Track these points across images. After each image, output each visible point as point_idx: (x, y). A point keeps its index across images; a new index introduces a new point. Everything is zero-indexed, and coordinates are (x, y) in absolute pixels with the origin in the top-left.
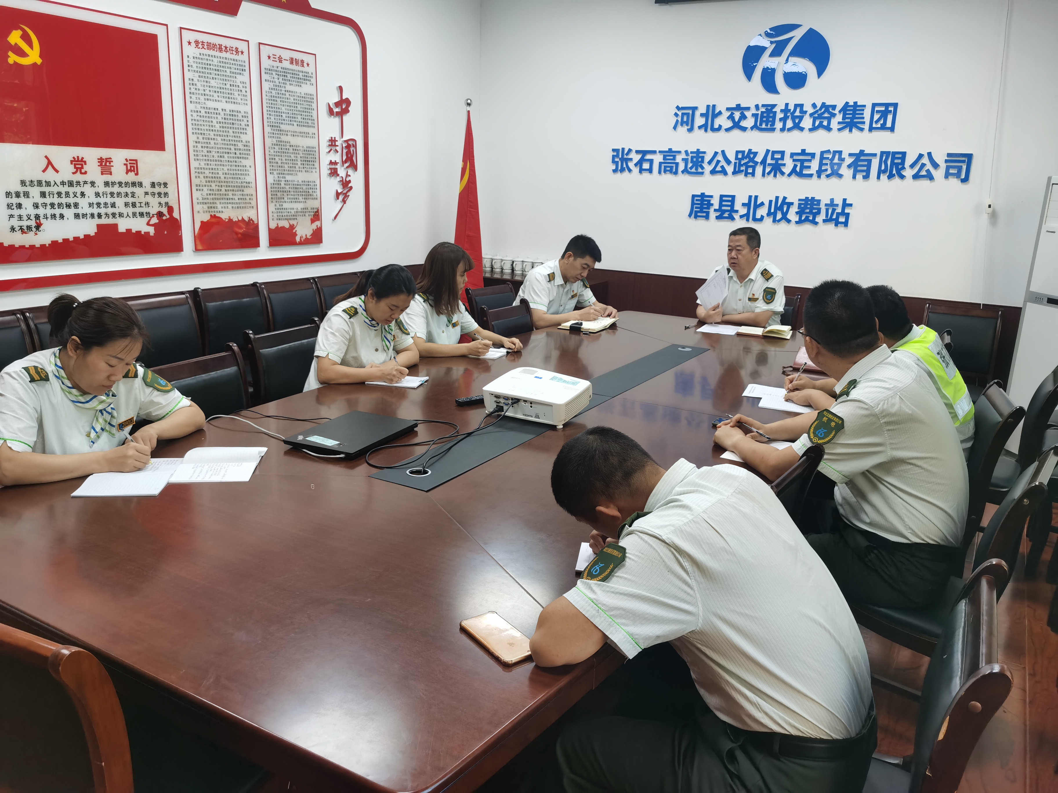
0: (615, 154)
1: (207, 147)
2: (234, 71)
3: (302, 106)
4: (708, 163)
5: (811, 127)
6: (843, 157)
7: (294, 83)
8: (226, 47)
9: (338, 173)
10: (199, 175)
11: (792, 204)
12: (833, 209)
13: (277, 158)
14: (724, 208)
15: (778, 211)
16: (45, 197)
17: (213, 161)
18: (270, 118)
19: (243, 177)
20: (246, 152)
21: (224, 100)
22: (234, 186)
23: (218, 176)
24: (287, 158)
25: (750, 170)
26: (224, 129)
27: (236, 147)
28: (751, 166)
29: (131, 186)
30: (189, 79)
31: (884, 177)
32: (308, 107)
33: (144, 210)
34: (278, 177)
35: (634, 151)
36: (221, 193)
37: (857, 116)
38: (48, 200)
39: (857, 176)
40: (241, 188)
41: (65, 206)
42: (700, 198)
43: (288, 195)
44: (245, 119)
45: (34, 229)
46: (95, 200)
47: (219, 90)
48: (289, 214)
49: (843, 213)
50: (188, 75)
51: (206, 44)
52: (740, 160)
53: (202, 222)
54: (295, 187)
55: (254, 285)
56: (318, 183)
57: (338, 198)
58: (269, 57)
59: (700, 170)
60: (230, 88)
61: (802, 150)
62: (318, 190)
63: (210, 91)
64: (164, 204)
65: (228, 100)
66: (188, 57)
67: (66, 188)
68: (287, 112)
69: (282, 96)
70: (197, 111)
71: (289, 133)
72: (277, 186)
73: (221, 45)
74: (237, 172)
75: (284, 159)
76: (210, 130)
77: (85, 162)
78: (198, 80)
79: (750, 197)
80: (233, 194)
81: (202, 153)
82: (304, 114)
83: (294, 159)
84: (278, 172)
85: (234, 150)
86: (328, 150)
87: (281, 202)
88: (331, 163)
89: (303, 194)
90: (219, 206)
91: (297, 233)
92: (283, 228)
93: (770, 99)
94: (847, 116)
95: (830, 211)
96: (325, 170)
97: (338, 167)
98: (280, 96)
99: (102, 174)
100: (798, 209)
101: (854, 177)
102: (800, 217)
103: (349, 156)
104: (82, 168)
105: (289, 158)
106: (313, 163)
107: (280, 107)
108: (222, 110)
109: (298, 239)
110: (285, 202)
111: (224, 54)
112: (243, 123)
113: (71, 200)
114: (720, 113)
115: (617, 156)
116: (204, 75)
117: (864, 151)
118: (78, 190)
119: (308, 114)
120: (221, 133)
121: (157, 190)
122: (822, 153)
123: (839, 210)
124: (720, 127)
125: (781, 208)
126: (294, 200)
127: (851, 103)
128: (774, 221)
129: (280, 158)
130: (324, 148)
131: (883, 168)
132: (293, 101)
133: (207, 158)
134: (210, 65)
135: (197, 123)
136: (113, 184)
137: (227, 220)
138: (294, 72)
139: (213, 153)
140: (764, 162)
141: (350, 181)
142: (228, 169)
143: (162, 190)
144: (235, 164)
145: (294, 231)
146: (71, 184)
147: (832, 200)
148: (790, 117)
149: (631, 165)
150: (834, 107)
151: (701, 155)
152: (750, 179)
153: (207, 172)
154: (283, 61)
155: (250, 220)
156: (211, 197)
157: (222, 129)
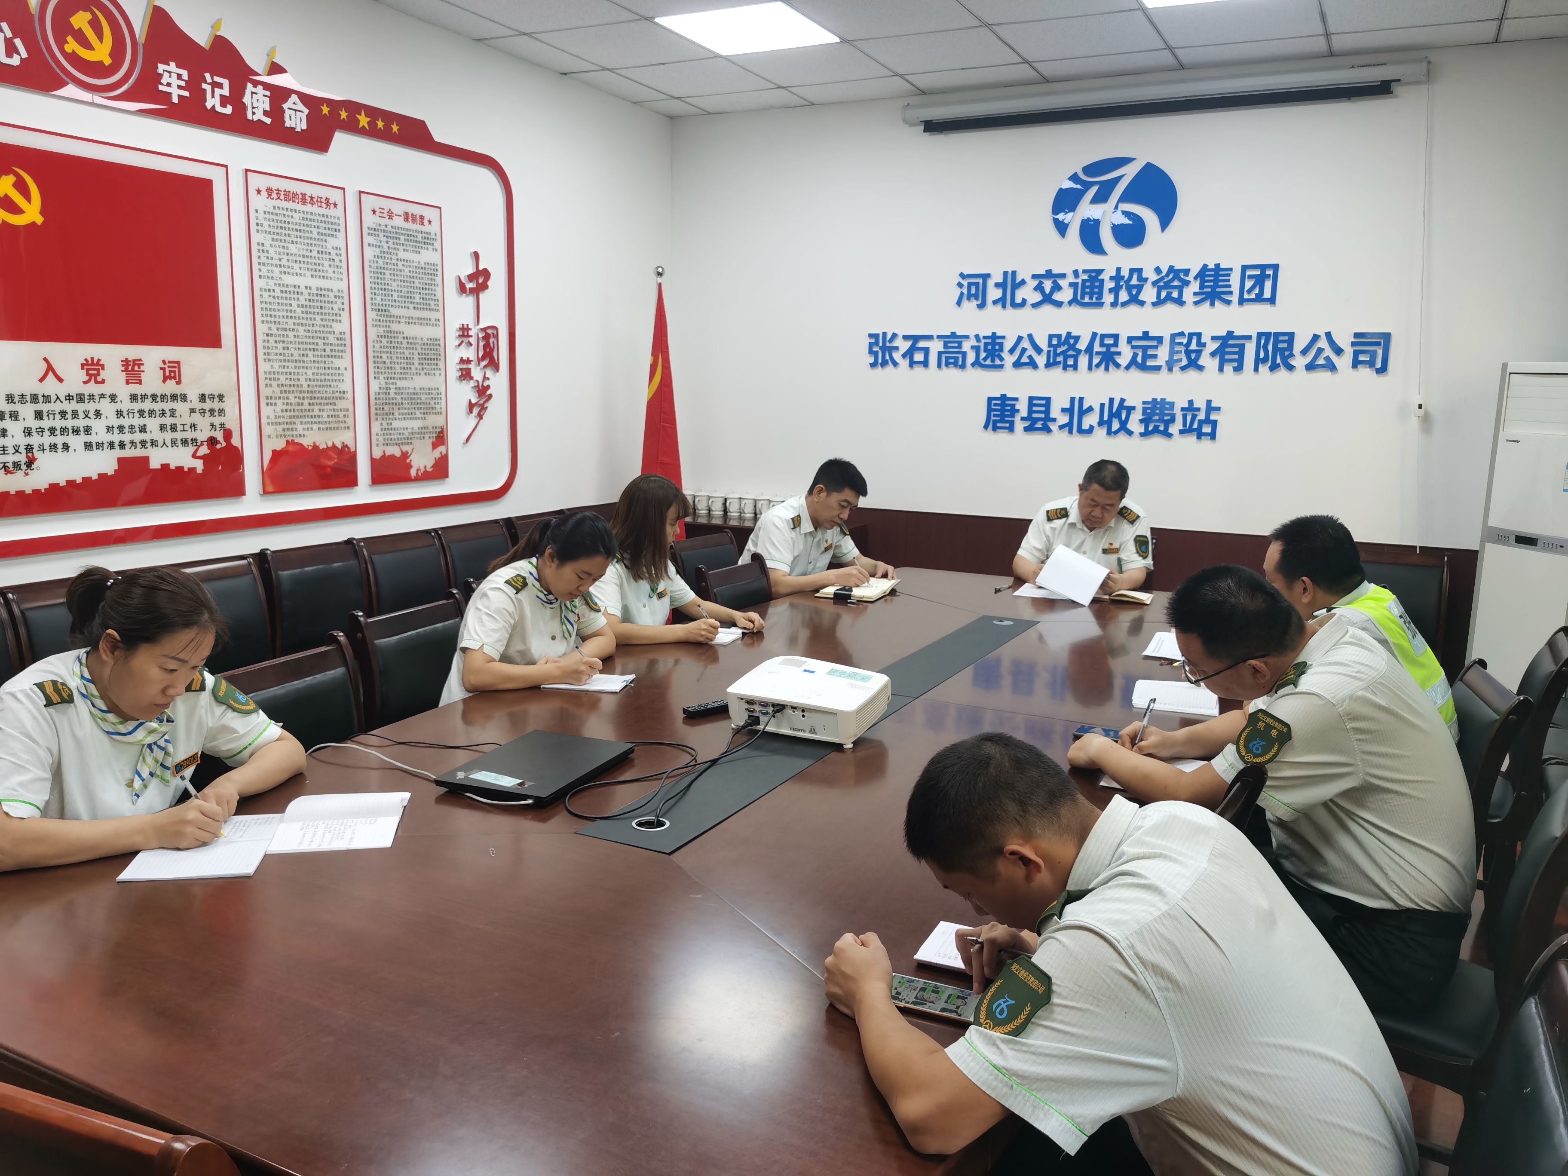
0: (873, 340)
1: (284, 342)
2: (324, 231)
3: (421, 281)
4: (1009, 351)
5: (1155, 300)
6: (1203, 341)
7: (410, 248)
8: (312, 198)
9: (472, 375)
10: (271, 382)
11: (1133, 408)
12: (1193, 414)
13: (384, 356)
14: (1035, 415)
15: (1114, 419)
16: (41, 419)
17: (292, 361)
18: (375, 299)
19: (336, 384)
20: (340, 348)
21: (308, 274)
22: (322, 398)
23: (299, 383)
24: (399, 355)
25: (1070, 362)
26: (309, 316)
27: (326, 341)
28: (1071, 356)
29: (169, 400)
30: (258, 244)
31: (1264, 369)
32: (430, 282)
33: (189, 435)
34: (386, 383)
35: (900, 336)
36: (303, 407)
37: (1220, 284)
38: (46, 423)
39: (1225, 368)
40: (331, 401)
41: (70, 431)
42: (1000, 402)
43: (399, 409)
44: (339, 301)
45: (24, 467)
46: (116, 422)
47: (301, 259)
48: (401, 436)
49: (1207, 420)
50: (256, 238)
51: (282, 193)
52: (1055, 347)
53: (274, 451)
54: (410, 396)
55: (349, 542)
56: (443, 390)
57: (471, 411)
58: (374, 212)
59: (998, 362)
60: (317, 255)
61: (1144, 332)
62: (443, 401)
63: (288, 261)
64: (218, 426)
65: (314, 273)
66: (257, 211)
67: (74, 405)
68: (400, 289)
69: (392, 267)
70: (269, 290)
71: (402, 320)
72: (384, 396)
73: (305, 194)
74: (327, 377)
75: (394, 356)
76: (287, 317)
77: (103, 367)
78: (271, 245)
79: (1073, 399)
80: (320, 410)
81: (275, 351)
82: (424, 292)
83: (409, 356)
84: (386, 376)
85: (322, 345)
86: (458, 343)
87: (389, 419)
88: (462, 361)
89: (422, 406)
90: (300, 427)
91: (412, 464)
92: (392, 457)
93: (1093, 262)
94: (1206, 284)
95: (1189, 418)
96: (453, 371)
97: (472, 366)
98: (389, 266)
99: (128, 383)
100: (1143, 415)
101: (1221, 369)
102: (1146, 427)
103: (488, 350)
104: (98, 374)
105: (402, 356)
106: (436, 362)
107: (390, 282)
108: (306, 287)
109: (413, 473)
110: (395, 419)
111: (308, 208)
112: (336, 307)
113: (81, 423)
114: (1023, 282)
115: (876, 343)
116: (280, 237)
117: (1233, 332)
118: (91, 407)
119: (430, 292)
120: (304, 322)
121: (208, 405)
122: (1173, 336)
123: (1202, 416)
124: (1024, 301)
125: (1118, 415)
126: (409, 416)
127: (1211, 266)
128: (1109, 432)
129: (389, 355)
130: (452, 339)
131: (1262, 355)
132: (409, 274)
133: (282, 358)
134: (289, 223)
135: (268, 306)
136: (144, 397)
137: (310, 448)
138: (409, 233)
139: (292, 351)
140: (1089, 350)
141: (488, 387)
142: (313, 374)
143: (216, 405)
144: (323, 365)
145: (408, 461)
146: (81, 398)
147: (1191, 402)
148: (1124, 287)
149: (897, 356)
150: (1187, 272)
151: (998, 341)
152: (1070, 373)
153: (283, 378)
154: (395, 218)
155: (345, 446)
156: (288, 414)
157: (305, 315)
